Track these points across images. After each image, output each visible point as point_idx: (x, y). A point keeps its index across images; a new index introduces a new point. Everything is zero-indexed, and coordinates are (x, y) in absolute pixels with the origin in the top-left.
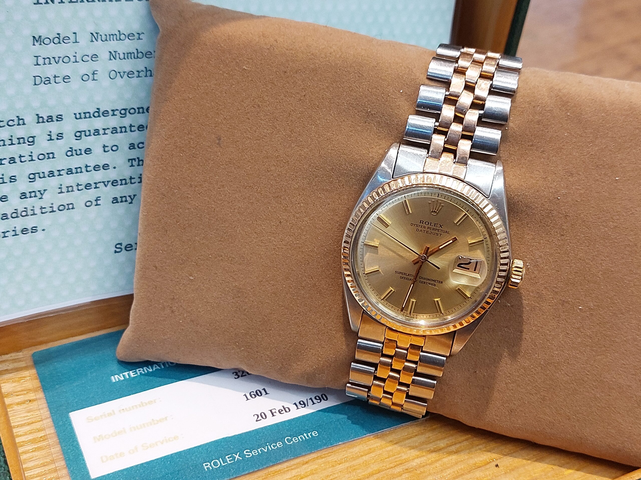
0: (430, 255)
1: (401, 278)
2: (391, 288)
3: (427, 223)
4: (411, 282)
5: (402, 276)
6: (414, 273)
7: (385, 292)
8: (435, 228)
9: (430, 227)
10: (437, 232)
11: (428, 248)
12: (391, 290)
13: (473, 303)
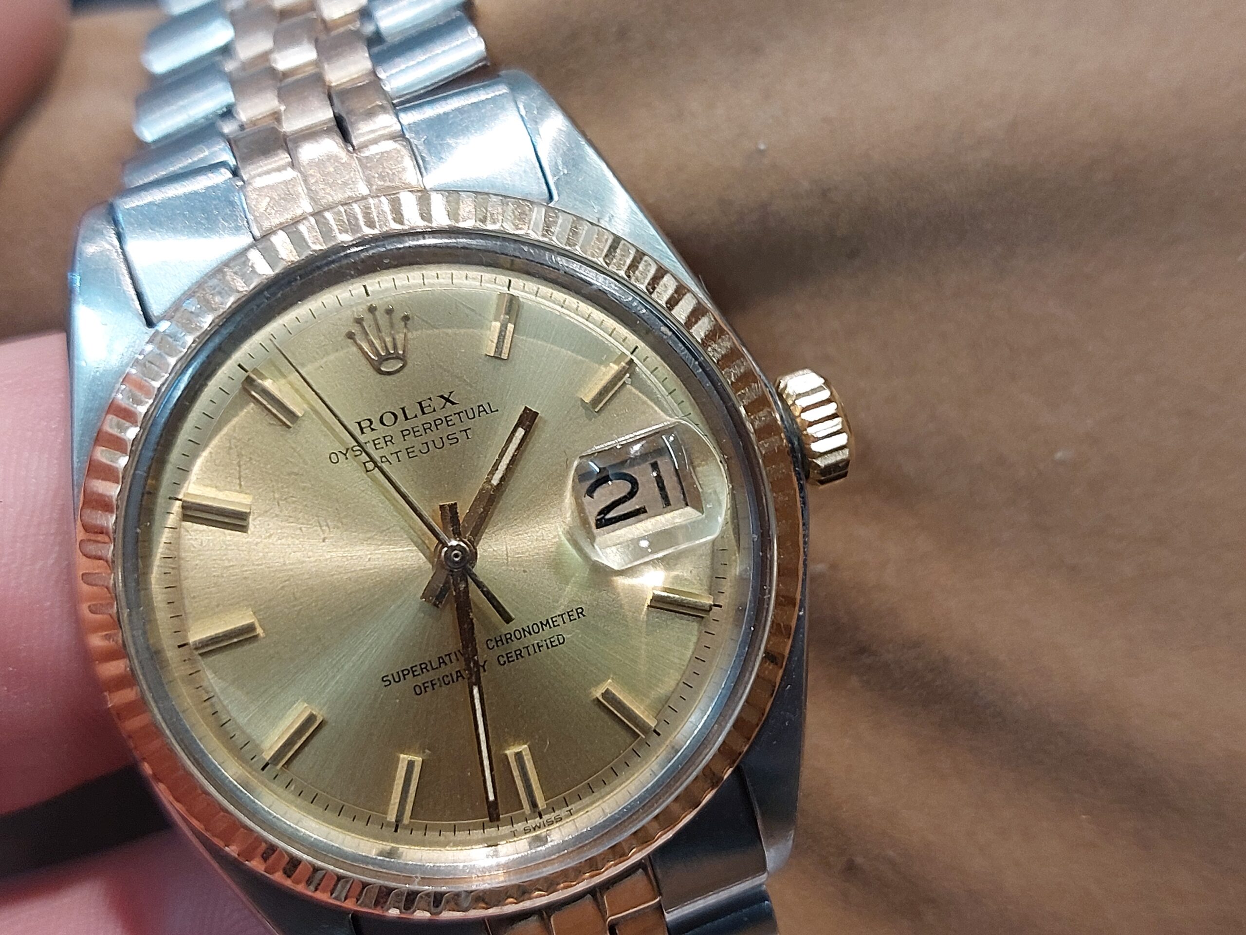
0: (477, 532)
1: (420, 690)
2: (404, 758)
3: (388, 419)
4: (461, 685)
5: (420, 681)
6: (453, 644)
7: (391, 785)
8: (429, 418)
9: (408, 425)
10: (444, 431)
11: (453, 507)
12: (411, 764)
13: (738, 622)
